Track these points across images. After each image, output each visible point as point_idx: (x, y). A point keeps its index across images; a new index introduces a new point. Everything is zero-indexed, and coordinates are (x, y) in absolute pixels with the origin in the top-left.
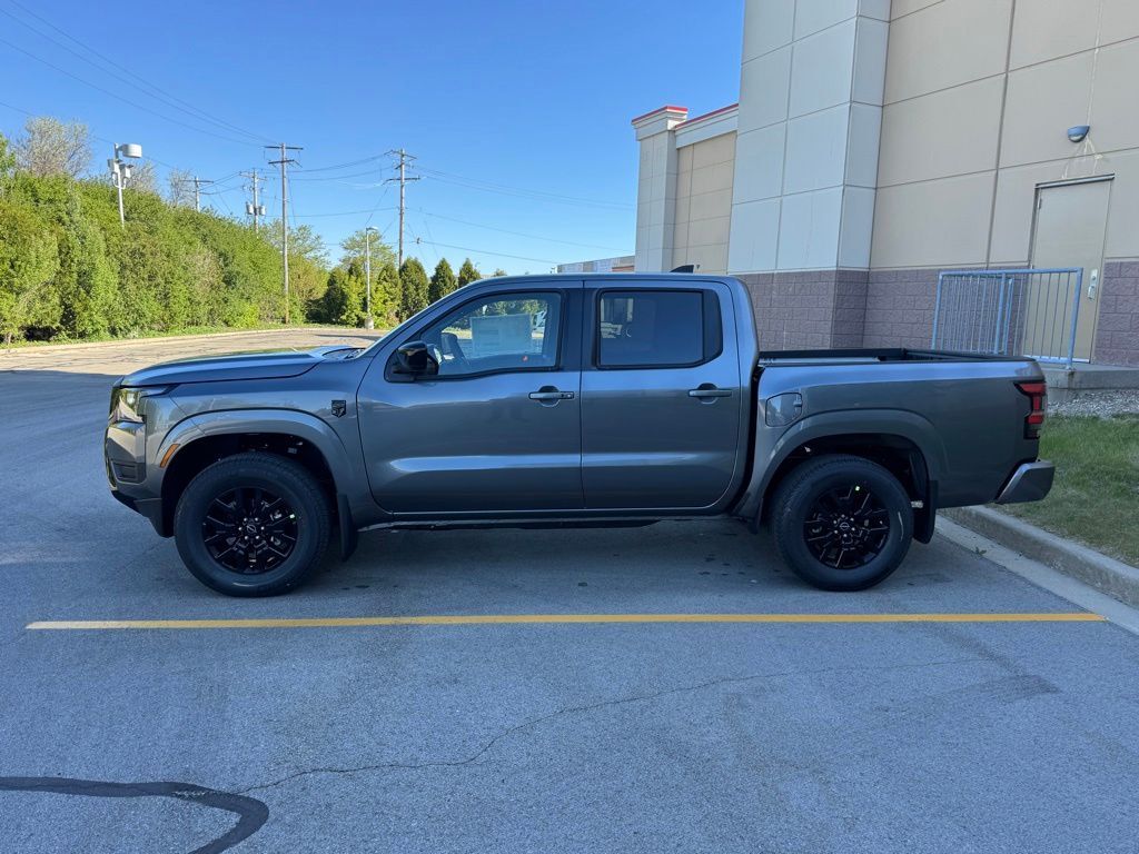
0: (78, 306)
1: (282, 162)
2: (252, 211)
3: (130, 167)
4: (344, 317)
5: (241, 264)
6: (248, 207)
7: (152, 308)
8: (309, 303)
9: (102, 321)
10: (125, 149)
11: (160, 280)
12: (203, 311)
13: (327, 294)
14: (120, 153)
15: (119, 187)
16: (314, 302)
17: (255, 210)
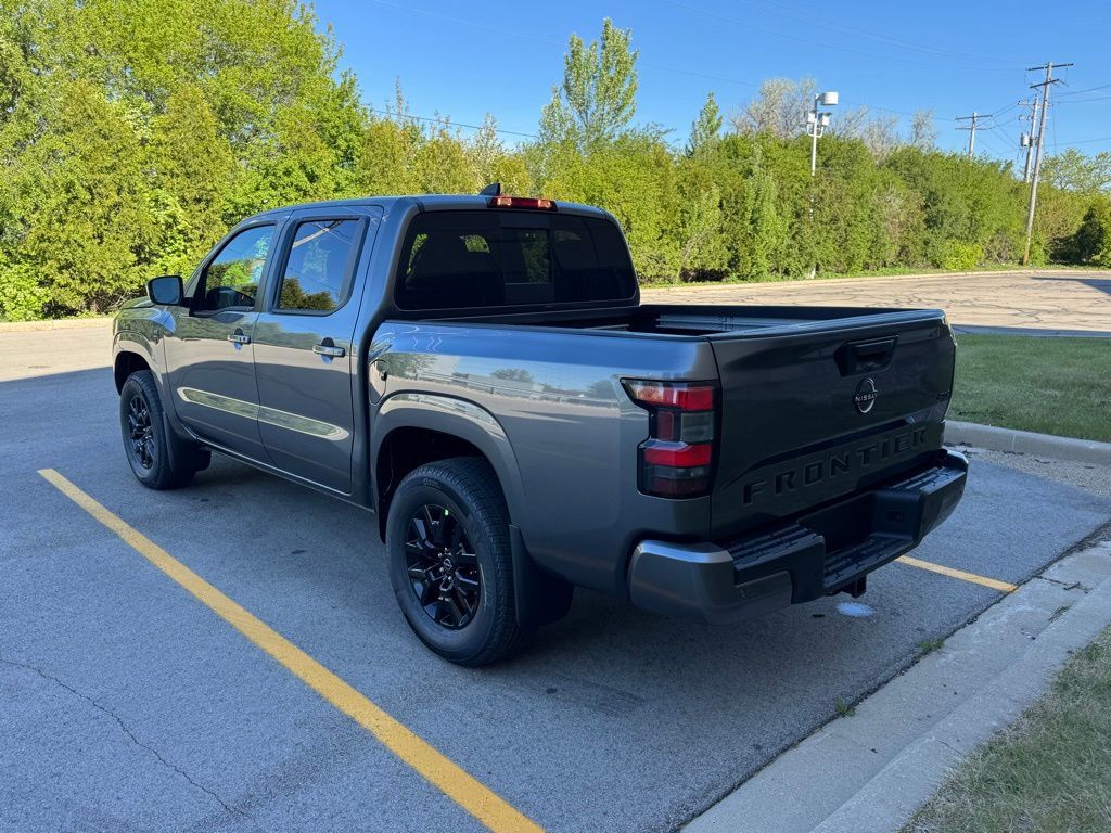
0: (743, 251)
1: (1045, 84)
2: (1026, 142)
3: (829, 114)
4: (1097, 257)
5: (956, 203)
6: (1022, 139)
7: (829, 250)
8: (1054, 242)
9: (765, 264)
10: (822, 98)
11: (842, 223)
12: (891, 253)
13: (1082, 230)
14: (819, 102)
15: (815, 136)
16: (1061, 240)
17: (1031, 141)
